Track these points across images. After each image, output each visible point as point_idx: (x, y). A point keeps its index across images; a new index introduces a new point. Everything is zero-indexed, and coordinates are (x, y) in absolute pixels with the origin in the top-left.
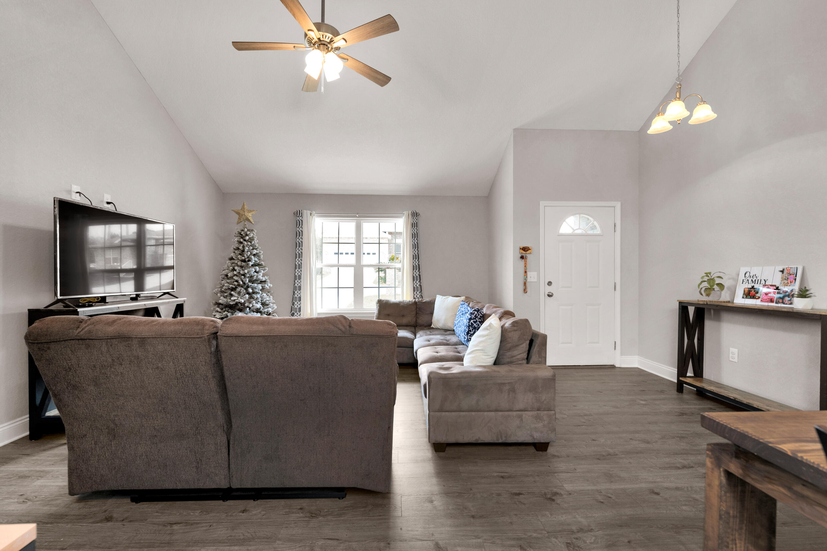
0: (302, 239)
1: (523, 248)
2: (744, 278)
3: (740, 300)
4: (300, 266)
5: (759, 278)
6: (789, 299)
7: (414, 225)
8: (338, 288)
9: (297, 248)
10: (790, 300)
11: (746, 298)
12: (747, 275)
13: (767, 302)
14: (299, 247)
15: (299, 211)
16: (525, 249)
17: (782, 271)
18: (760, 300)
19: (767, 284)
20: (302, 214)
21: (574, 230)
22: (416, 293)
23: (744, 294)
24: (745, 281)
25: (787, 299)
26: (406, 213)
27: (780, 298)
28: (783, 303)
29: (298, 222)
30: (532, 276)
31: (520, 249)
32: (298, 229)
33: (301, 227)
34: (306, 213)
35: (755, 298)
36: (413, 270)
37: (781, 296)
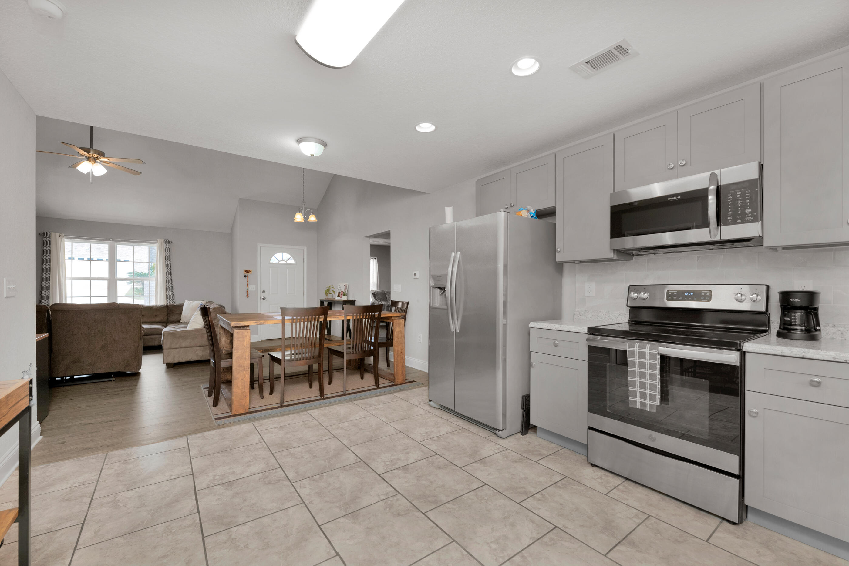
0: (50, 256)
1: (246, 271)
4: (48, 279)
7: (167, 250)
8: (90, 297)
9: (45, 263)
14: (47, 263)
15: (47, 233)
16: (247, 271)
20: (49, 235)
21: (279, 261)
22: (169, 300)
26: (160, 241)
29: (45, 242)
30: (252, 288)
31: (244, 271)
32: (45, 248)
33: (49, 246)
34: (54, 236)
36: (166, 283)
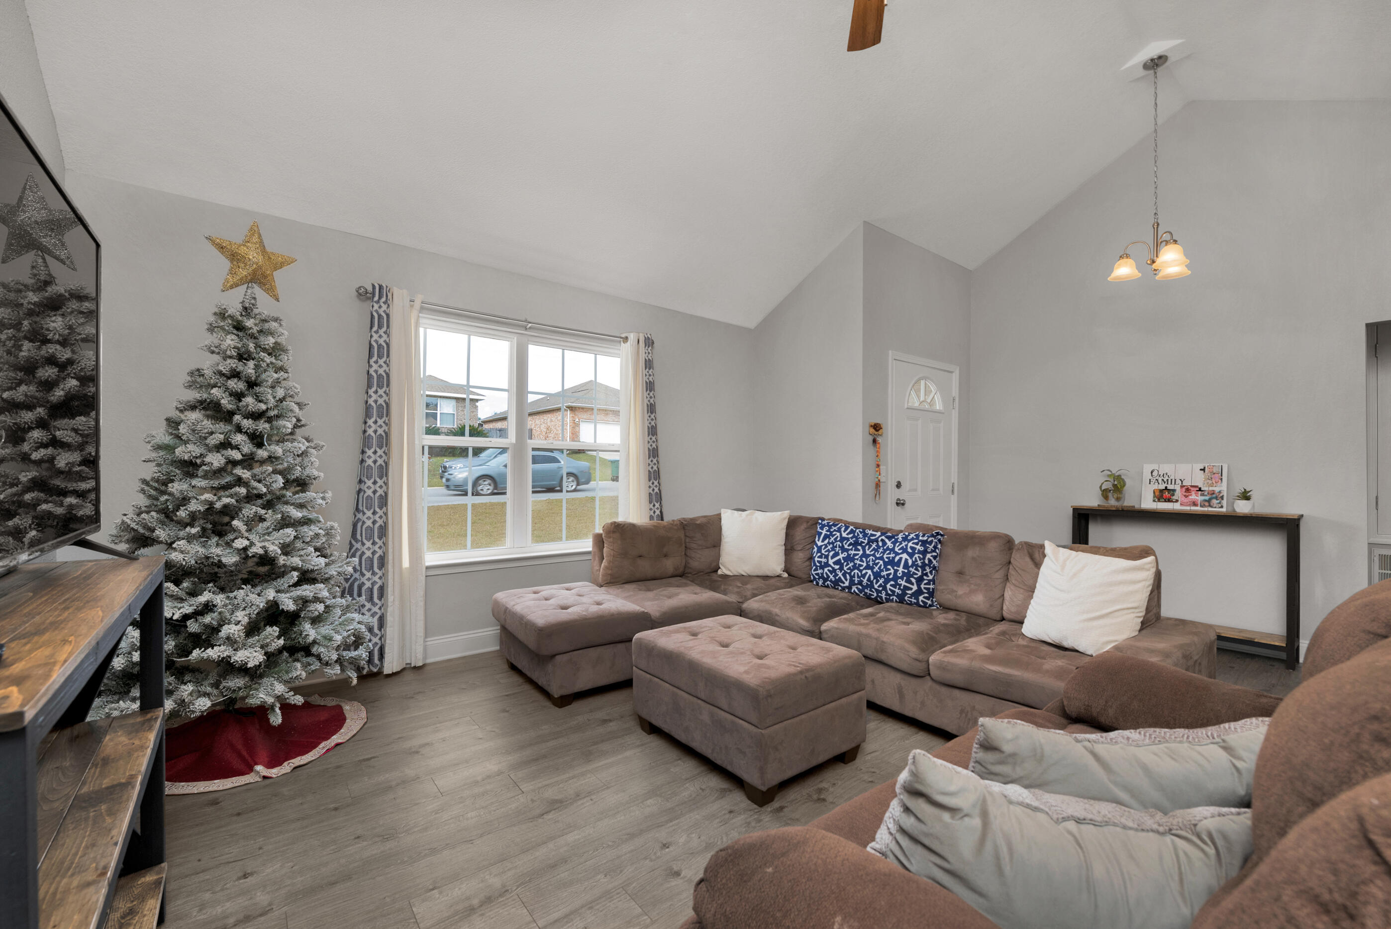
0: (389, 365)
1: (874, 425)
2: (1151, 478)
3: (1148, 503)
5: (1172, 477)
6: (1218, 501)
9: (374, 389)
10: (1220, 503)
11: (1159, 501)
12: (1155, 473)
13: (1189, 505)
14: (380, 386)
15: (381, 288)
16: (877, 427)
17: (1203, 470)
18: (1179, 503)
19: (1184, 484)
20: (387, 295)
21: (920, 403)
23: (1155, 496)
24: (1153, 481)
25: (1215, 502)
27: (1205, 501)
28: (1210, 506)
29: (376, 317)
31: (871, 426)
35: (1172, 501)
37: (1207, 498)
